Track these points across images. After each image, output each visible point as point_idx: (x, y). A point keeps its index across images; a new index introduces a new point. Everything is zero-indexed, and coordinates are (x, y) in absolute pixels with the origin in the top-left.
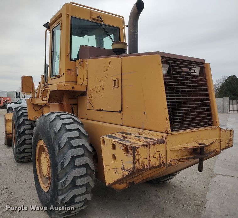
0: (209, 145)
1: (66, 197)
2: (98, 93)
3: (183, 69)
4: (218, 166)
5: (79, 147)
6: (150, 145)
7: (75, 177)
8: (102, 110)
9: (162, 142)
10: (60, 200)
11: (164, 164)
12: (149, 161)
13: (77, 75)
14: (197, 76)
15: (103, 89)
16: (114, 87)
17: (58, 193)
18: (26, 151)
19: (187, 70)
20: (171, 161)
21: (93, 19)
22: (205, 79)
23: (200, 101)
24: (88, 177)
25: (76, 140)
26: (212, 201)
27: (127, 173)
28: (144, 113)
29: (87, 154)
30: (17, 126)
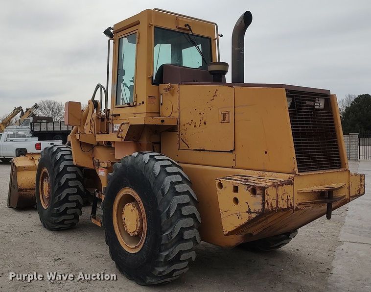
0: (338, 189)
1: (171, 253)
2: (196, 128)
3: (308, 103)
4: (345, 232)
5: (184, 193)
6: (278, 185)
7: (182, 228)
8: (204, 150)
9: (290, 183)
10: (164, 257)
11: (292, 207)
12: (277, 202)
13: (162, 104)
14: (322, 110)
15: (205, 123)
16: (223, 122)
17: (160, 248)
18: (69, 212)
19: (311, 103)
20: (298, 205)
21: (179, 28)
22: (332, 113)
23: (327, 139)
24: (195, 230)
25: (181, 186)
26: (339, 268)
27: (254, 216)
28: (266, 153)
29: (192, 203)
30: (56, 174)
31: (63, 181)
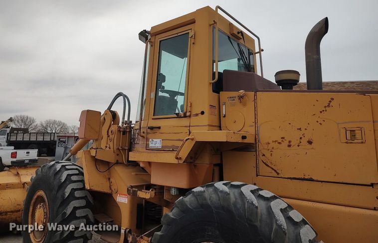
2: (292, 148)
8: (311, 180)
13: (225, 116)
15: (310, 143)
21: (232, 35)
30: (59, 202)
31: (69, 210)
